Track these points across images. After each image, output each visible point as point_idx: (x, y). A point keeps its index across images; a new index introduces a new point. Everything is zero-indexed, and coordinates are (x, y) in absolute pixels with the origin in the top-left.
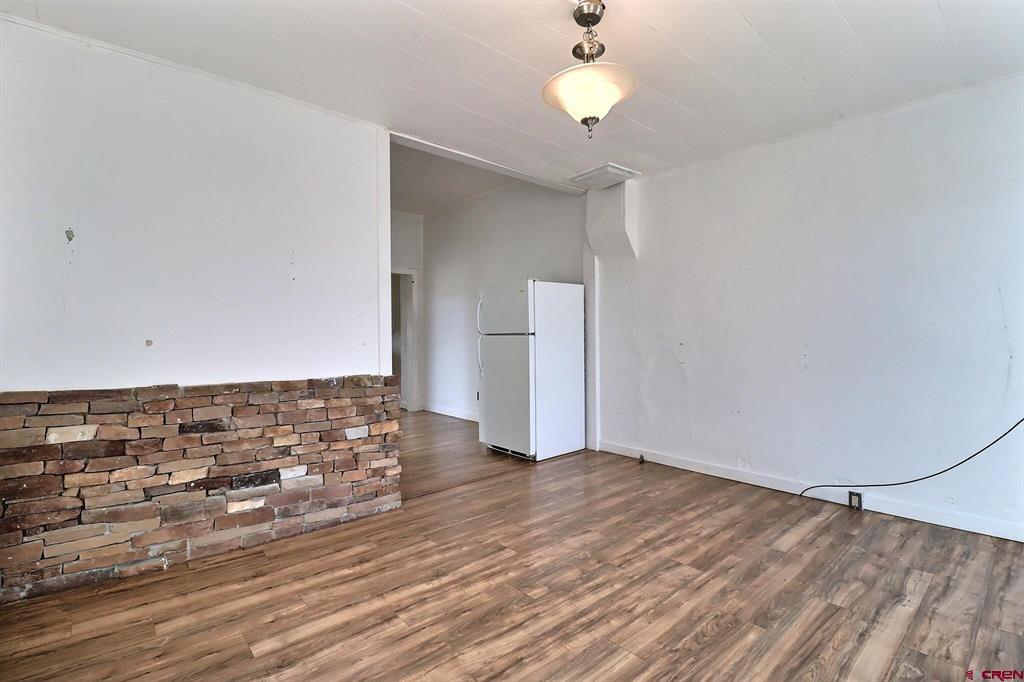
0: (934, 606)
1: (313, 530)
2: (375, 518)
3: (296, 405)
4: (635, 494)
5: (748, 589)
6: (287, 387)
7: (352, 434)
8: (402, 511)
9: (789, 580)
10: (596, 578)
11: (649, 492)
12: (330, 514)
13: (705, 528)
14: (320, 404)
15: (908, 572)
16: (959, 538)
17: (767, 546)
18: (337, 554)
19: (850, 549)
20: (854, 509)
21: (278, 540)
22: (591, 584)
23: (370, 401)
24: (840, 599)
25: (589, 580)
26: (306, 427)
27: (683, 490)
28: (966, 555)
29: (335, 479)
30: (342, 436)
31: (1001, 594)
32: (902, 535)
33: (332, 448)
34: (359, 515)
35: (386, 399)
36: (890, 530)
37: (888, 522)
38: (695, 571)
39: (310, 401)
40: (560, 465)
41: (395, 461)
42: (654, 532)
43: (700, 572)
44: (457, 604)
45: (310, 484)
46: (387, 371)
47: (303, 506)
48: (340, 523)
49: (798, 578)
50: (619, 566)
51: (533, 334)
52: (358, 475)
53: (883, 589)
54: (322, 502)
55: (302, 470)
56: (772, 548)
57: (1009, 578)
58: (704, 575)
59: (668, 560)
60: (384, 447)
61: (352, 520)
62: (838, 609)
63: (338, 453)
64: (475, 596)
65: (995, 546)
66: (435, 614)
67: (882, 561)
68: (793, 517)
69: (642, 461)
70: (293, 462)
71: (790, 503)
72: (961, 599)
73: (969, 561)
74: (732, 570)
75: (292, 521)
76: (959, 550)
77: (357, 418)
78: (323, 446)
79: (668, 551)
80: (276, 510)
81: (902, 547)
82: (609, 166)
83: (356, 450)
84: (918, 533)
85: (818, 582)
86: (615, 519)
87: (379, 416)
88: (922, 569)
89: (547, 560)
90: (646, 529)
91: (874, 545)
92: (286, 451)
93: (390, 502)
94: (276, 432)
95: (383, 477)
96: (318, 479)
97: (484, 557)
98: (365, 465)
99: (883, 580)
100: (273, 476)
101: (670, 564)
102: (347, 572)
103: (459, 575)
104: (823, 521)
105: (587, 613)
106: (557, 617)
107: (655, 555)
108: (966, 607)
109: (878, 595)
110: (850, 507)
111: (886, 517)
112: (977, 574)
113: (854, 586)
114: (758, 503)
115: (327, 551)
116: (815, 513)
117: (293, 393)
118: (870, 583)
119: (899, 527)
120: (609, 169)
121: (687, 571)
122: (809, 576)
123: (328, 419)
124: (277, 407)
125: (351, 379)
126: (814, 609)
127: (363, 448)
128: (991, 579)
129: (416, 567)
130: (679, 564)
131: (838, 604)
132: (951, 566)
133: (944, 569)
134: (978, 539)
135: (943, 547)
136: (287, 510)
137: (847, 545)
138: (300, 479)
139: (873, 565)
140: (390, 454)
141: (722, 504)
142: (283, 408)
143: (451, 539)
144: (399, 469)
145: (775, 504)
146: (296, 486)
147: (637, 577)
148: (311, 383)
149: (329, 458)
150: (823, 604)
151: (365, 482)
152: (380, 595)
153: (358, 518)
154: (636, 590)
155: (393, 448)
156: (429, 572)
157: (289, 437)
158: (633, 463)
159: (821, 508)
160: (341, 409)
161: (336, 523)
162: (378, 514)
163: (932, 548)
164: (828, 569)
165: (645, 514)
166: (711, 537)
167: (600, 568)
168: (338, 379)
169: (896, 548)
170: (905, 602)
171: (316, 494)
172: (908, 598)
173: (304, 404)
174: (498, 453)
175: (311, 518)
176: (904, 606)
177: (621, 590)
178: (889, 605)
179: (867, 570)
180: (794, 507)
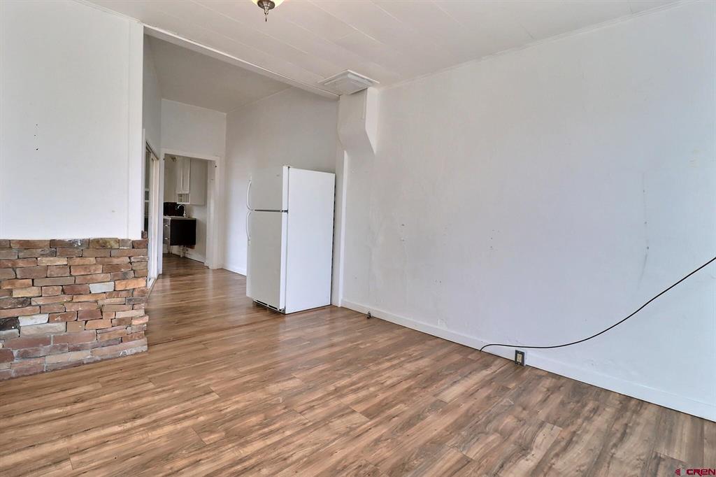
0: (553, 461)
1: (54, 370)
2: (120, 360)
3: (36, 262)
4: (350, 345)
5: (399, 439)
6: (27, 245)
7: (96, 288)
8: (147, 354)
9: (439, 430)
10: (274, 423)
11: (361, 344)
12: (73, 357)
13: (390, 377)
14: (63, 261)
15: (542, 425)
16: (593, 394)
17: (434, 396)
18: (61, 393)
19: (502, 401)
20: (518, 364)
21: (17, 377)
22: (266, 430)
23: (115, 261)
24: (474, 452)
25: (267, 425)
26: (47, 282)
27: (390, 342)
28: (595, 411)
29: (77, 327)
30: (85, 290)
31: (613, 451)
32: (548, 390)
33: (74, 301)
34: (104, 358)
35: (132, 259)
36: (541, 385)
37: (540, 377)
38: (364, 419)
39: (52, 259)
40: (305, 318)
41: (142, 312)
42: (349, 379)
43: (368, 419)
44: (133, 448)
45: (51, 330)
46: (137, 236)
47: (43, 350)
48: (83, 364)
49: (446, 429)
50: (300, 413)
51: (287, 211)
52: (103, 324)
53: (515, 443)
54: (65, 346)
55: (44, 318)
56: (438, 398)
57: (624, 434)
58: (370, 423)
59: (347, 407)
60: (130, 300)
61: (95, 362)
62: (469, 461)
63: (81, 304)
64: (154, 440)
65: (621, 403)
66: (106, 458)
67: (524, 414)
68: (466, 370)
69: (369, 317)
70: (34, 311)
71: (470, 357)
72: (579, 454)
73: (595, 417)
74: (396, 418)
75: (32, 362)
76: (590, 405)
77: (102, 275)
78: (66, 298)
79: (351, 398)
80: (15, 353)
81: (545, 400)
82: (349, 72)
83: (100, 303)
84: (562, 388)
85: (463, 433)
86: (321, 368)
87: (125, 274)
88: (554, 423)
89: (240, 406)
90: (343, 376)
91: (522, 399)
92: (26, 302)
93: (137, 346)
94: (13, 284)
95: (130, 325)
96: (60, 326)
97: (187, 401)
98: (109, 315)
99: (519, 432)
100: (13, 322)
101: (345, 411)
102: (57, 411)
103: (154, 418)
104: (489, 375)
105: (244, 461)
106: (215, 464)
107: (337, 403)
108: (579, 463)
109: (509, 448)
110: (516, 362)
111: (541, 373)
112: (598, 430)
113: (492, 438)
114: (445, 356)
115: (53, 390)
116: (487, 366)
117: (34, 251)
118: (505, 435)
119: (548, 383)
120: (349, 76)
121: (357, 418)
122: (457, 427)
123: (71, 276)
124: (14, 263)
125: (97, 241)
126: (448, 461)
127: (108, 301)
128: (609, 434)
129: (121, 409)
130: (354, 412)
131: (471, 457)
132: (580, 421)
133: (573, 424)
134: (609, 396)
135: (578, 402)
136: (26, 352)
137: (501, 397)
138: (41, 326)
139: (515, 417)
140: (136, 307)
141: (416, 356)
142: (21, 264)
143: (170, 382)
144: (146, 319)
145: (457, 358)
146: (35, 332)
147: (309, 424)
148: (53, 243)
149: (72, 308)
150: (459, 456)
151: (109, 330)
152: (69, 436)
153: (102, 360)
154: (302, 438)
155: (140, 301)
156: (130, 415)
157: (29, 289)
158: (362, 318)
159: (493, 362)
160: (85, 267)
161: (79, 364)
162: (122, 356)
163: (569, 403)
164: (476, 420)
165: (349, 363)
166: (393, 386)
167: (285, 413)
168: (82, 241)
169: (540, 401)
170: (528, 457)
171: (57, 339)
172: (533, 453)
173: (44, 261)
174: (259, 306)
175: (52, 360)
176: (527, 460)
177: (291, 436)
178: (513, 460)
179: (509, 421)
180: (473, 360)
